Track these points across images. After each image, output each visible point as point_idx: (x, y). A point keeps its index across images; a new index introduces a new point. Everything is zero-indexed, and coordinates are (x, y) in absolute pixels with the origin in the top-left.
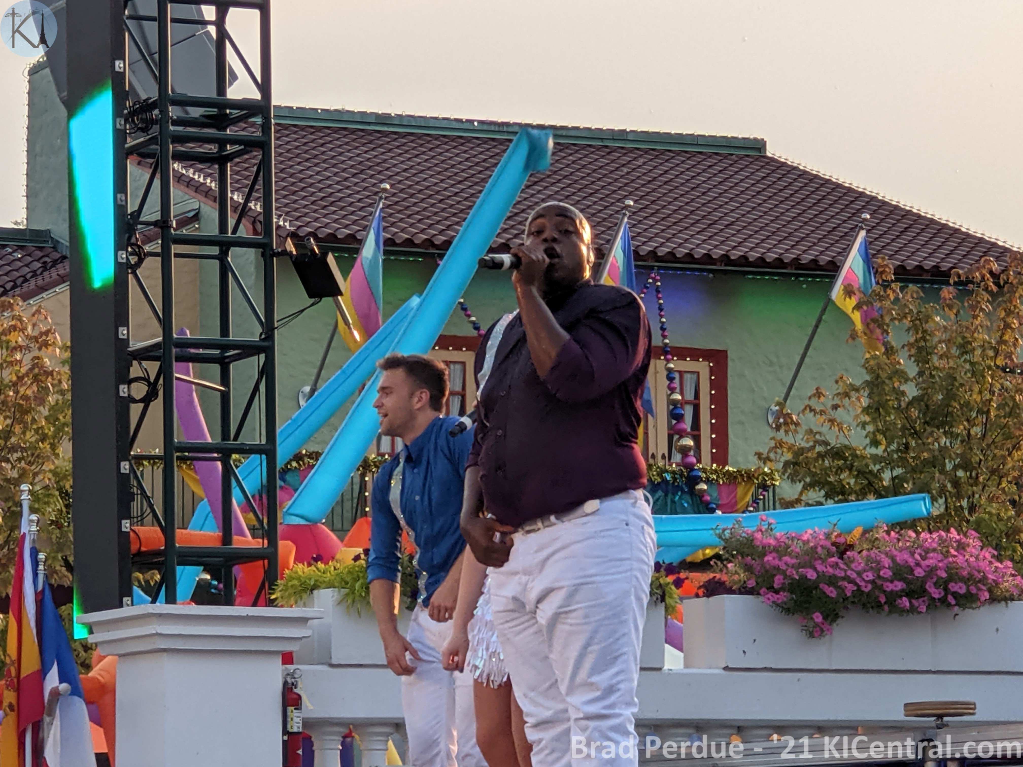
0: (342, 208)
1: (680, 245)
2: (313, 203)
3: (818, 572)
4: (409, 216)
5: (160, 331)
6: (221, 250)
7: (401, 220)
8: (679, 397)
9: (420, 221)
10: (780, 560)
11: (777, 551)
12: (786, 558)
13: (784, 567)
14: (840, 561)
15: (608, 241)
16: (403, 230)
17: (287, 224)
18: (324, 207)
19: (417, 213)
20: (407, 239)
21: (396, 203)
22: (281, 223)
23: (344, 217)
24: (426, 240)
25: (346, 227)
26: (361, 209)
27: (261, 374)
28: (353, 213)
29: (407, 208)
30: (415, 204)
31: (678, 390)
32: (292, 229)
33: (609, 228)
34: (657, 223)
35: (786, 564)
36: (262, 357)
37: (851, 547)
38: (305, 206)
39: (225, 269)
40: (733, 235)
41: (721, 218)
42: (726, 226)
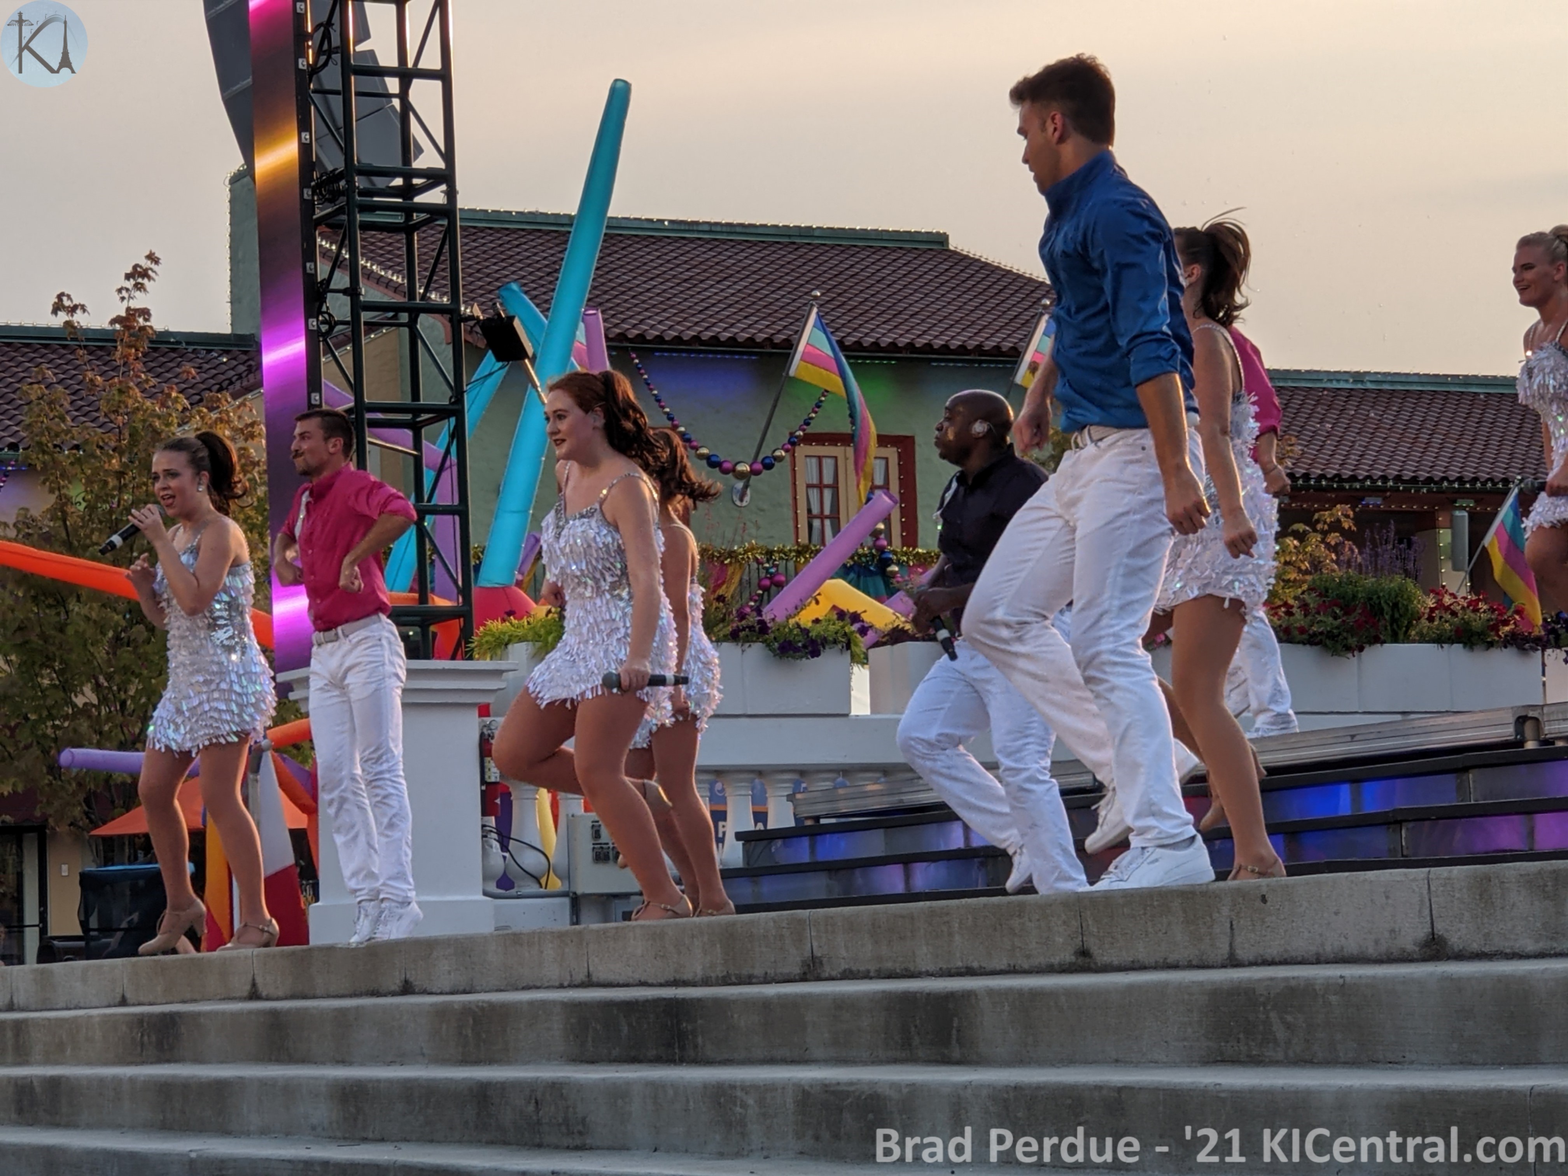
5: (352, 396)
6: (410, 317)
9: (613, 316)
19: (611, 308)
24: (620, 334)
27: (452, 437)
29: (600, 304)
30: (608, 301)
39: (414, 336)
40: (918, 324)
41: (905, 309)
42: (912, 316)
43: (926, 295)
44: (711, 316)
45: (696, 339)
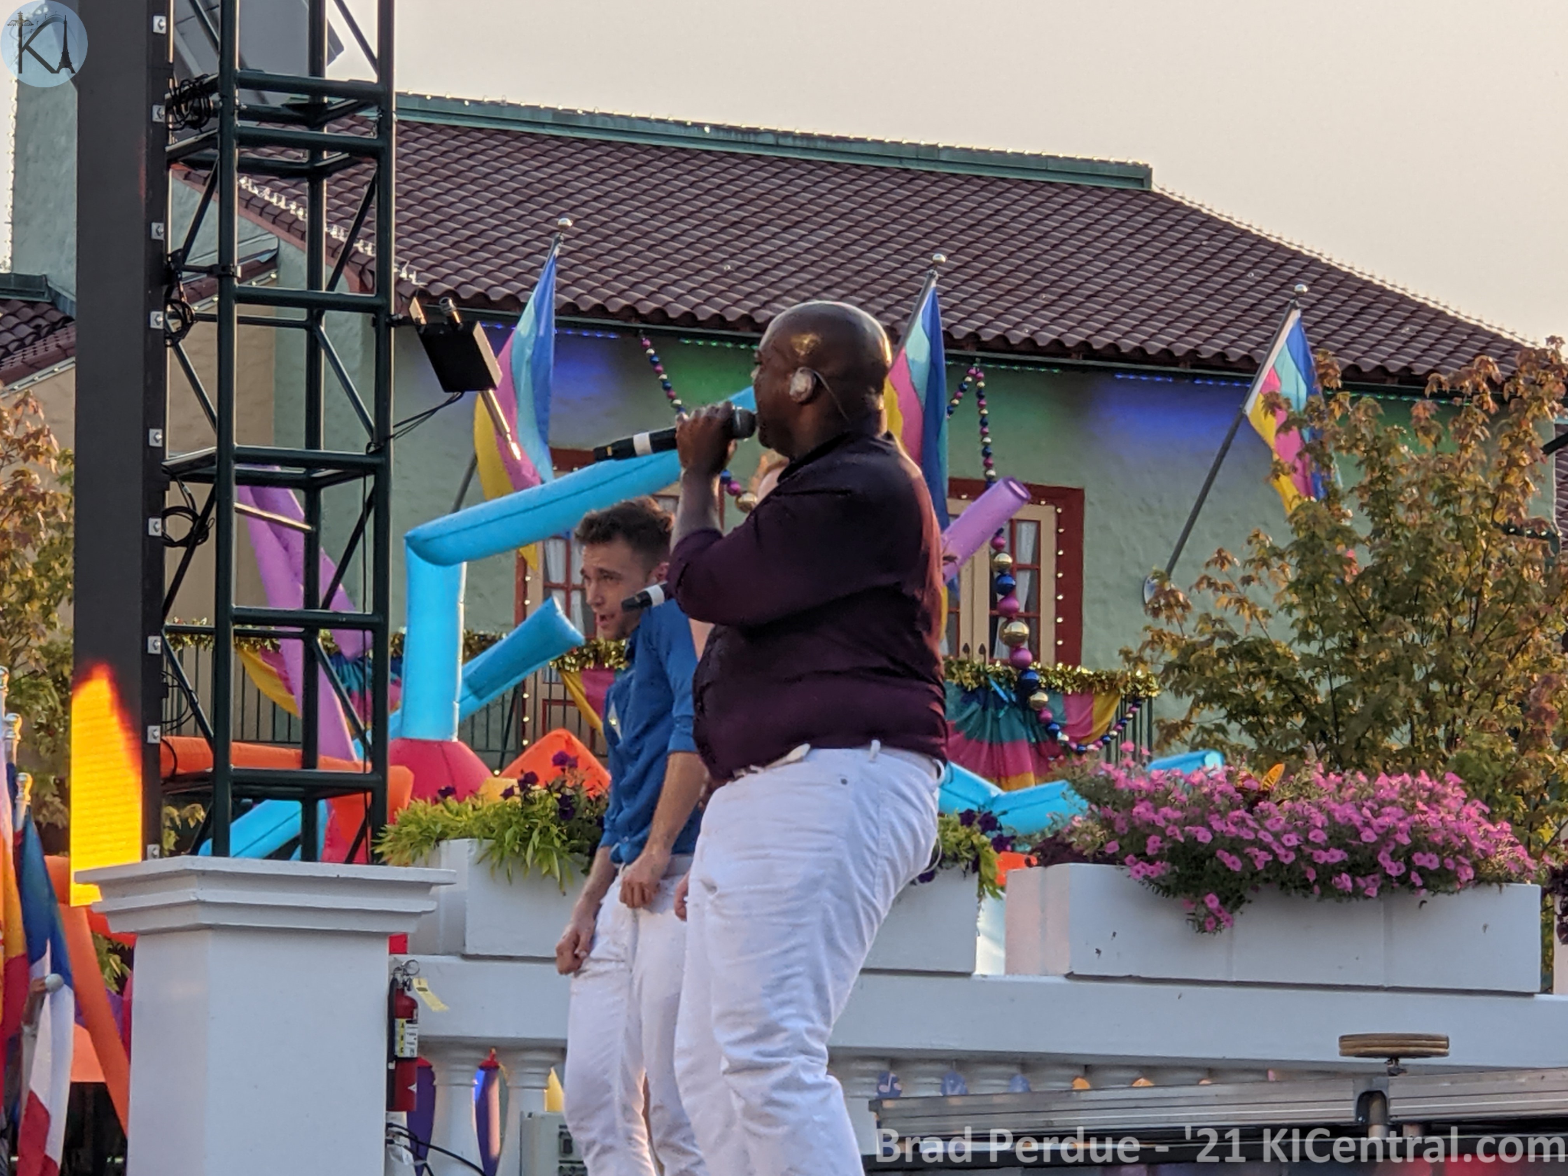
0: (498, 255)
1: (1016, 325)
2: (454, 245)
3: (1213, 832)
4: (601, 270)
5: (215, 438)
6: (310, 314)
7: (588, 275)
8: (1009, 560)
9: (617, 278)
10: (1156, 812)
11: (1153, 799)
12: (1165, 810)
13: (1162, 824)
14: (1248, 816)
15: (906, 316)
16: (591, 291)
17: (413, 277)
18: (471, 253)
19: (614, 265)
20: (597, 306)
21: (582, 249)
22: (404, 275)
23: (501, 268)
24: (627, 307)
25: (504, 283)
26: (528, 256)
27: (368, 505)
28: (514, 263)
29: (598, 257)
30: (610, 252)
31: (1007, 548)
32: (421, 284)
33: (908, 297)
34: (981, 290)
35: (1166, 819)
36: (370, 480)
37: (1265, 795)
38: (441, 250)
39: (315, 344)
40: (1098, 312)
41: (1079, 286)
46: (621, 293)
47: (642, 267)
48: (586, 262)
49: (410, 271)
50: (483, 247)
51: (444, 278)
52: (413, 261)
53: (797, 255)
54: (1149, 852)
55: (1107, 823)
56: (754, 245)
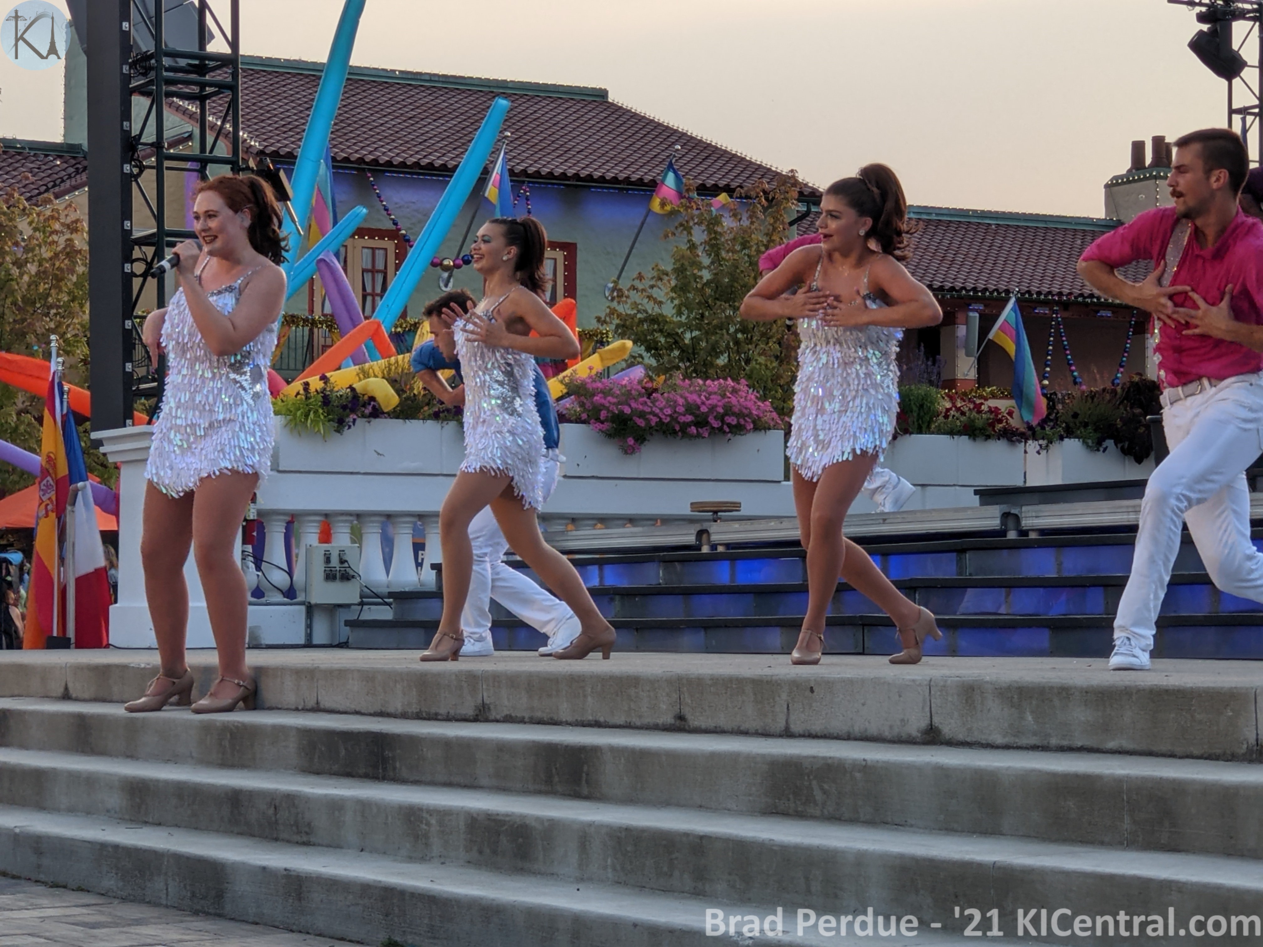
1: (544, 166)
2: (277, 129)
3: (631, 409)
4: (347, 140)
5: (155, 225)
6: (201, 165)
7: (341, 143)
9: (355, 144)
10: (605, 398)
11: (604, 393)
12: (609, 398)
13: (608, 405)
14: (648, 400)
16: (342, 151)
17: (257, 144)
18: (285, 132)
19: (353, 138)
20: (345, 158)
22: (253, 143)
24: (359, 158)
29: (345, 134)
30: (351, 131)
32: (261, 148)
34: (528, 149)
35: (609, 402)
37: (656, 390)
38: (270, 131)
40: (583, 159)
41: (574, 147)
42: (578, 152)
43: (590, 136)
44: (428, 147)
45: (417, 164)
46: (356, 152)
47: (366, 139)
48: (340, 137)
49: (255, 141)
50: (290, 130)
51: (272, 145)
52: (257, 136)
53: (440, 133)
54: (602, 418)
55: (582, 405)
56: (420, 128)
